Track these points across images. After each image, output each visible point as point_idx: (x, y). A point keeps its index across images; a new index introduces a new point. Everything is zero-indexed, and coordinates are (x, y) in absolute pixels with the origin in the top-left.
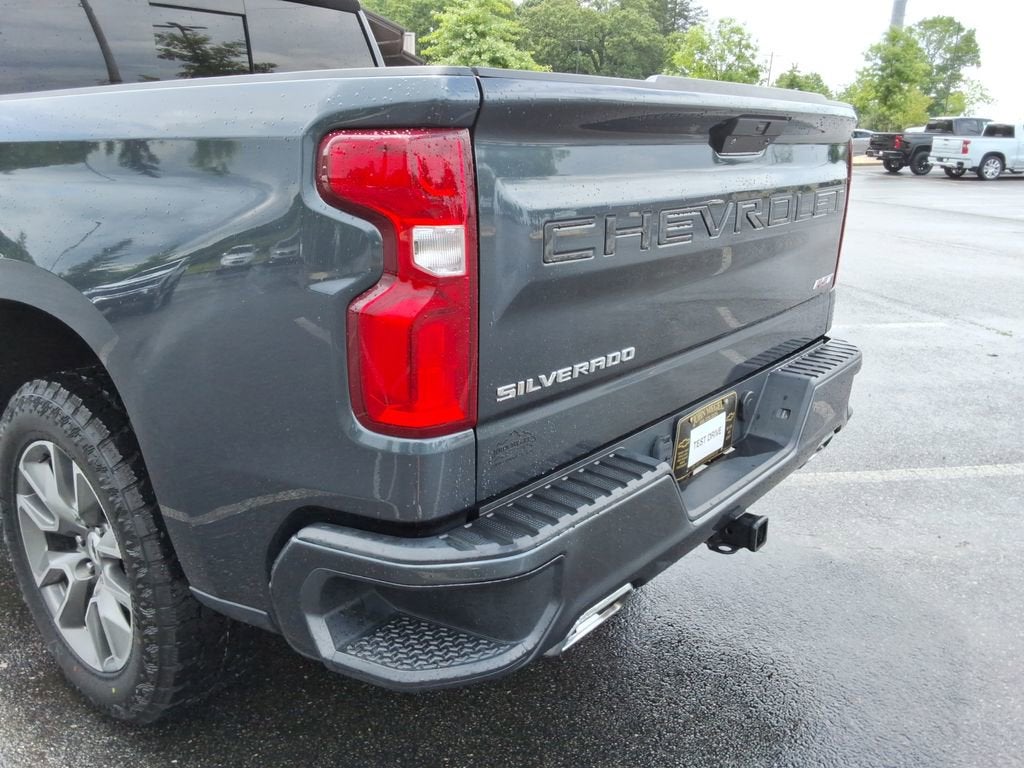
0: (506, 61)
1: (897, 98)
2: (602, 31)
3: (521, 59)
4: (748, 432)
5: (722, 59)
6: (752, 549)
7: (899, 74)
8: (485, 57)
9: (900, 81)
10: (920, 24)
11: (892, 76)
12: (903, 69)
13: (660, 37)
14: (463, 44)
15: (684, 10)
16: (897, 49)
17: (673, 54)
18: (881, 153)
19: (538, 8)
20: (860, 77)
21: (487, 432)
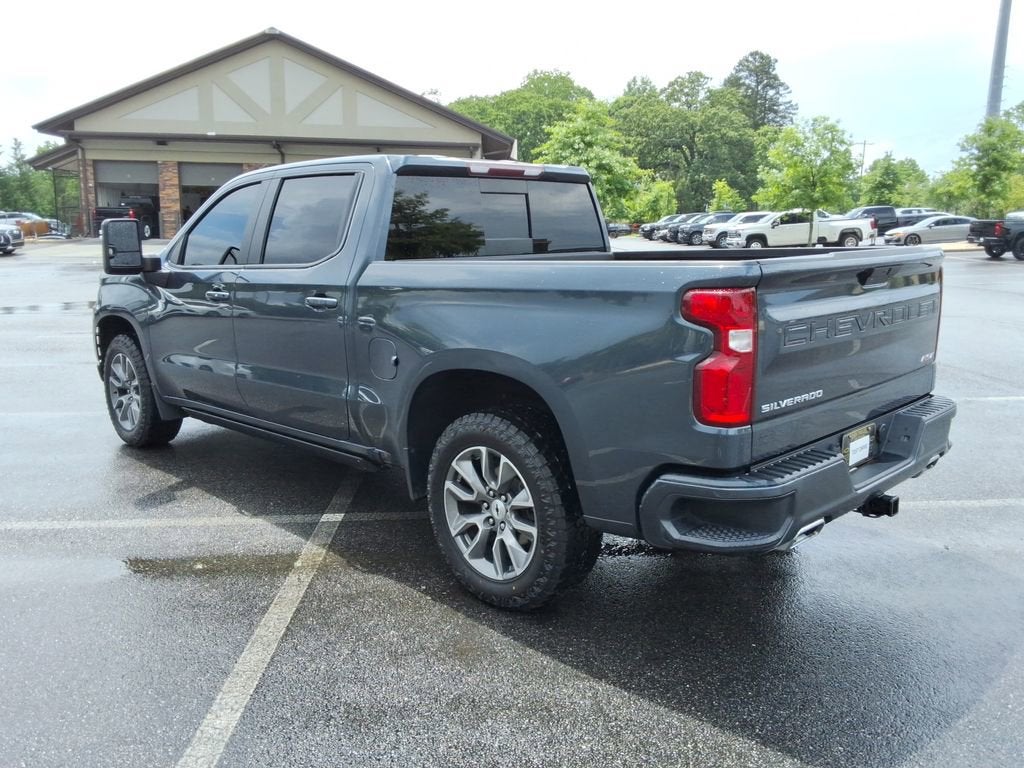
0: (611, 167)
1: (997, 187)
2: (692, 129)
3: (625, 165)
4: (883, 450)
5: (817, 154)
6: (890, 515)
7: (996, 162)
8: (593, 164)
9: (998, 169)
10: (1018, 107)
11: (989, 165)
12: (1000, 158)
13: (750, 131)
14: (571, 153)
15: (774, 105)
16: (994, 139)
17: (765, 148)
18: (982, 239)
19: (631, 109)
20: (956, 167)
21: (758, 427)
